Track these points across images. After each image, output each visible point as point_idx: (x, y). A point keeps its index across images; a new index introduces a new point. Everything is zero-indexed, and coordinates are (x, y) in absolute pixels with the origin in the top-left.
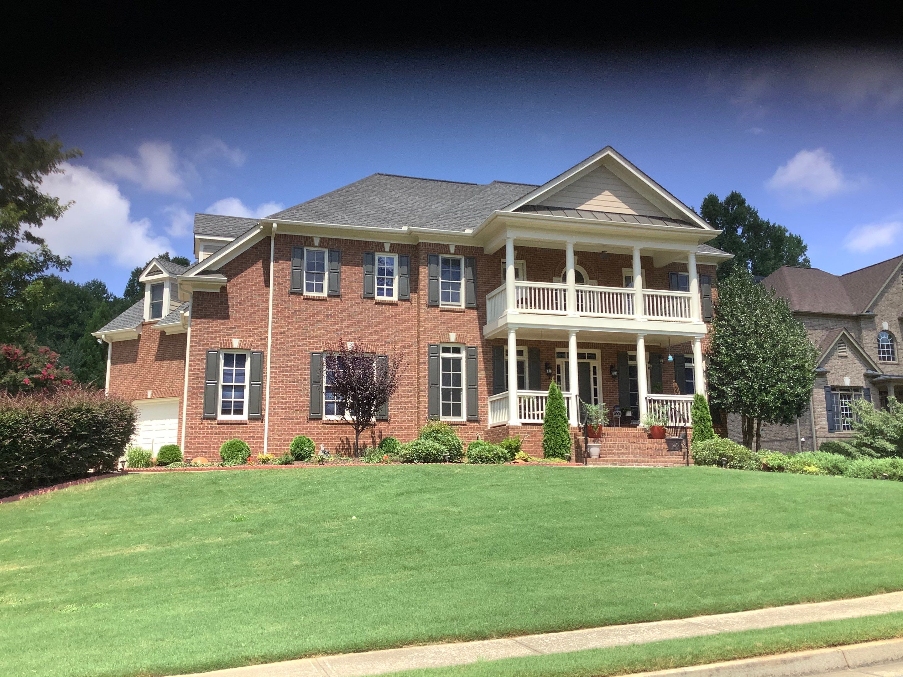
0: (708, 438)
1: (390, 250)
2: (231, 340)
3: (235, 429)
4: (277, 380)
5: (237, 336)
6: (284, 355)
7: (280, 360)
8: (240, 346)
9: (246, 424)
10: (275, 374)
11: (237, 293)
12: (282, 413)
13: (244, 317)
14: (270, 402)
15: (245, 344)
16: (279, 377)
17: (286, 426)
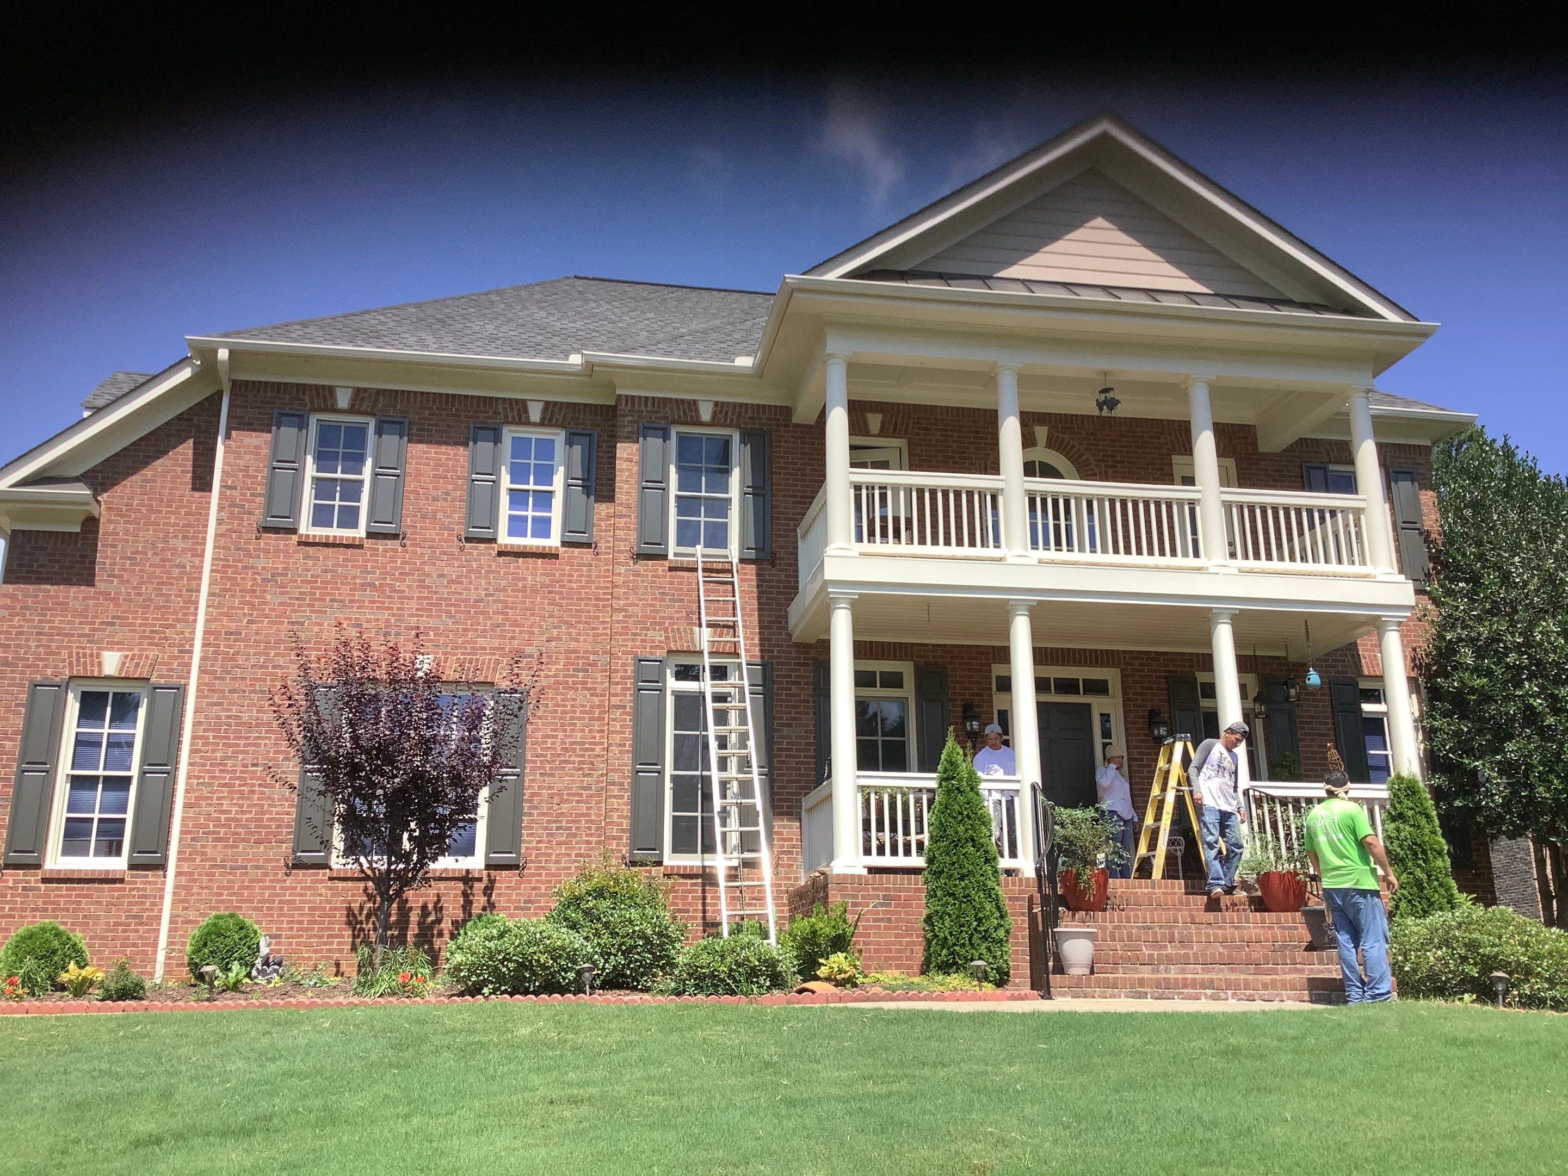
0: (1441, 909)
1: (543, 419)
2: (98, 656)
3: (90, 896)
4: (208, 759)
5: (118, 643)
6: (233, 691)
7: (221, 704)
8: (121, 670)
9: (122, 881)
10: (204, 745)
11: (127, 532)
12: (215, 851)
13: (140, 594)
14: (184, 819)
15: (137, 665)
16: (214, 751)
17: (223, 888)
